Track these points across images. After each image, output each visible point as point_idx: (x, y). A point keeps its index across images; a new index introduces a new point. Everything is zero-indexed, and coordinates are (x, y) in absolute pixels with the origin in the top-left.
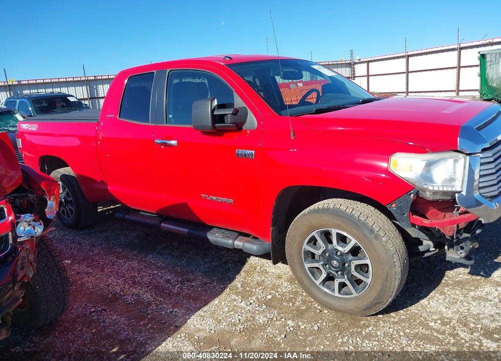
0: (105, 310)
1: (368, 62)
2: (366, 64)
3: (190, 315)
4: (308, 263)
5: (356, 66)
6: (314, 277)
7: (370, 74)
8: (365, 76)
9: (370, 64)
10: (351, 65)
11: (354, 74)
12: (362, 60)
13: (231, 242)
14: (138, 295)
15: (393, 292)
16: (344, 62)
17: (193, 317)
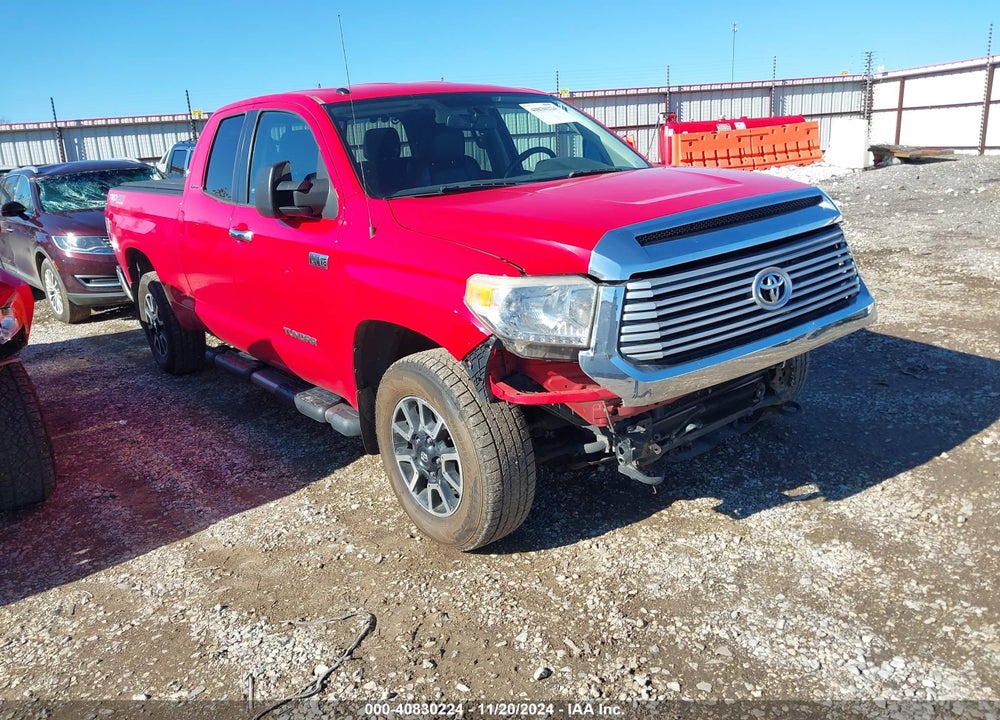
0: (114, 497)
1: (903, 79)
2: (898, 84)
3: (218, 518)
4: (401, 454)
5: (877, 88)
6: (407, 478)
7: (904, 106)
8: (895, 110)
9: (906, 82)
10: (865, 85)
11: (871, 105)
12: (890, 75)
13: (320, 411)
14: (175, 481)
15: (487, 513)
16: (851, 79)
17: (222, 522)
